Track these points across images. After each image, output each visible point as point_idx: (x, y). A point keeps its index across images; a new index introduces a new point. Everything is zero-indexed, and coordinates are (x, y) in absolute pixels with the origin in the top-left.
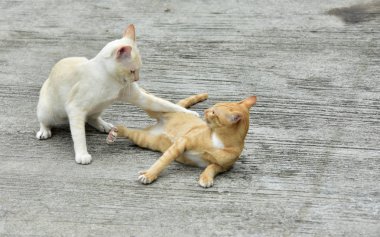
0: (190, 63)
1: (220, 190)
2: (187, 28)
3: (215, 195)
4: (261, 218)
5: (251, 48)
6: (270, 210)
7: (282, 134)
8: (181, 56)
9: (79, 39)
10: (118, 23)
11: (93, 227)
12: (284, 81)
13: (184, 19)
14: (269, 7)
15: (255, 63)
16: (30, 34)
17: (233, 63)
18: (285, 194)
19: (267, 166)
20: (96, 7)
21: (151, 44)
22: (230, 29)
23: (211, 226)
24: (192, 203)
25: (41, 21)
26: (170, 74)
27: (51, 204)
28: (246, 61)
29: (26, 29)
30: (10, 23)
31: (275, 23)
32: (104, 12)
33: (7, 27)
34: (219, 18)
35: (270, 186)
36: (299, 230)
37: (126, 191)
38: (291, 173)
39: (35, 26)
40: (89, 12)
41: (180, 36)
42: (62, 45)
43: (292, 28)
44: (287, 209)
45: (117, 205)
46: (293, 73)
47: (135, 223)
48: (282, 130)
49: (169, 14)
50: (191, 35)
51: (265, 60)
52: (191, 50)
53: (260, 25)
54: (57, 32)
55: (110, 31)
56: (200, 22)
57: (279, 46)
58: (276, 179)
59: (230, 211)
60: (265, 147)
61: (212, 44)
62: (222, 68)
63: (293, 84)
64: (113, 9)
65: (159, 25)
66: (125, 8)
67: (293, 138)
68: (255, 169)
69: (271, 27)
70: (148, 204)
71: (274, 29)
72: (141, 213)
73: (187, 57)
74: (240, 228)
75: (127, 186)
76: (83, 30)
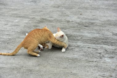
0: (87, 28)
1: (94, 61)
2: (86, 19)
3: (93, 62)
4: (105, 69)
5: (103, 25)
6: (107, 67)
7: (111, 47)
8: (84, 26)
9: (58, 21)
10: (68, 17)
11: (61, 69)
12: (111, 33)
13: (85, 17)
14: (108, 14)
15: (104, 29)
16: (45, 19)
17: (98, 28)
18: (111, 63)
19: (107, 55)
20: (62, 13)
21: (77, 23)
22: (97, 20)
23: (92, 70)
24: (87, 64)
25: (48, 16)
26: (81, 31)
27: (50, 63)
28: (101, 28)
29: (44, 18)
30: (40, 16)
31: (109, 18)
32: (65, 14)
33: (39, 17)
34: (94, 17)
35: (107, 61)
36: (115, 72)
37: (70, 60)
38: (113, 57)
39: (47, 17)
40: (61, 14)
41: (84, 21)
42: (54, 22)
43: (114, 20)
44: (112, 67)
45: (67, 64)
46: (114, 32)
47: (72, 69)
48: (111, 46)
49: (81, 15)
50: (87, 21)
51: (107, 28)
52: (87, 25)
53: (105, 19)
54: (52, 19)
55: (66, 19)
56: (89, 18)
57: (110, 24)
58: (109, 59)
59: (97, 67)
60: (106, 50)
61: (92, 23)
62: (95, 30)
63: (114, 34)
64: (67, 13)
65: (79, 18)
66: (70, 13)
67: (113, 48)
68: (103, 56)
69: (108, 19)
70: (75, 64)
71: (109, 20)
72: (73, 66)
73: (86, 26)
74: (99, 71)
75: (70, 59)
76: (59, 19)
